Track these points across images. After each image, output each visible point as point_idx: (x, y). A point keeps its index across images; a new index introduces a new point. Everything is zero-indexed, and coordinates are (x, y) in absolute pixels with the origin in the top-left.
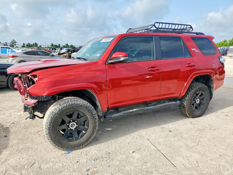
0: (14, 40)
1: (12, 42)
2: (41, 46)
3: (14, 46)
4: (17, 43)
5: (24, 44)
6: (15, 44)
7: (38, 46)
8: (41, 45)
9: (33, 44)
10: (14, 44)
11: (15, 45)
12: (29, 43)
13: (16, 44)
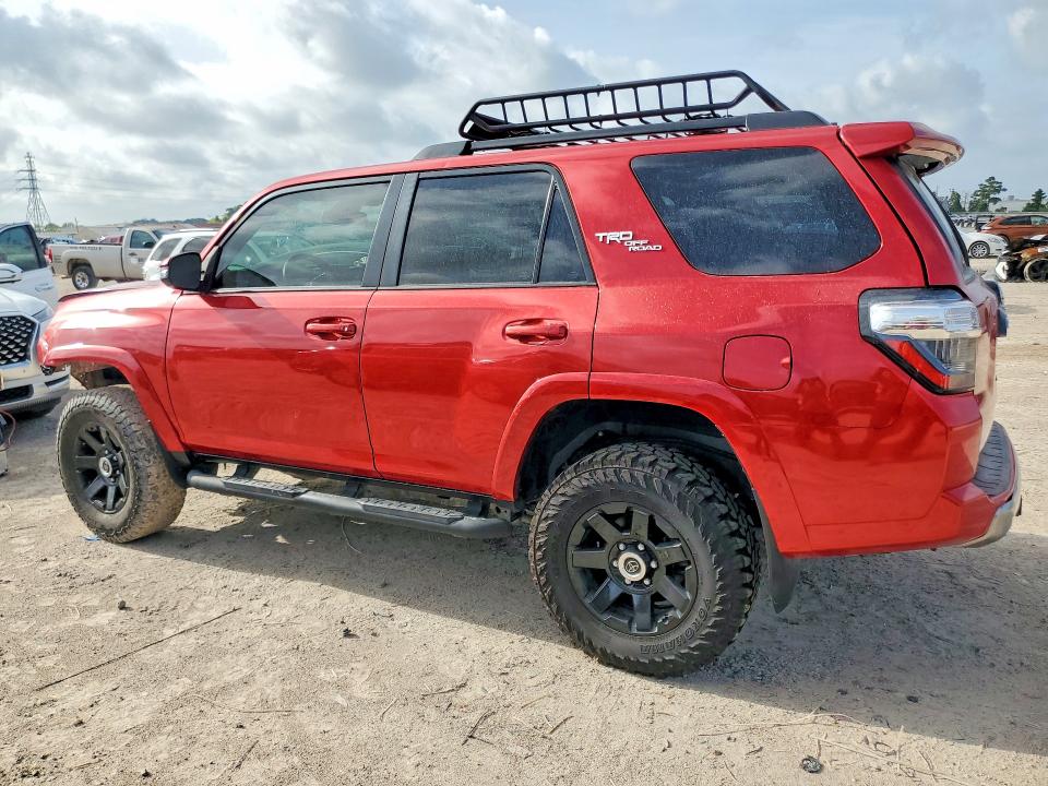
0: (993, 178)
1: (983, 188)
3: (991, 205)
4: (1005, 190)
5: (1039, 195)
6: (997, 196)
10: (992, 196)
11: (996, 200)
13: (1001, 195)
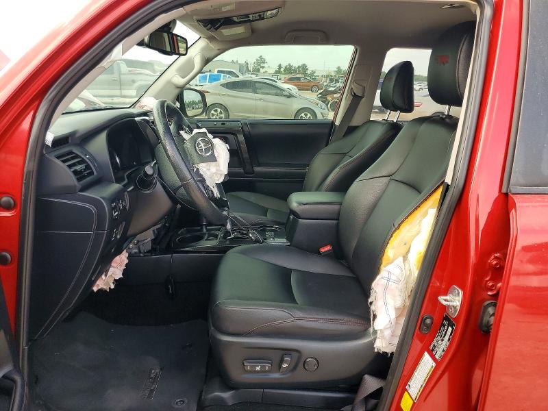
0: (262, 56)
1: (258, 61)
2: (314, 72)
3: (261, 69)
4: (267, 62)
5: (280, 67)
6: (263, 65)
7: (309, 72)
8: (313, 69)
9: (299, 66)
10: (261, 65)
11: (263, 67)
12: (289, 65)
13: (265, 65)
